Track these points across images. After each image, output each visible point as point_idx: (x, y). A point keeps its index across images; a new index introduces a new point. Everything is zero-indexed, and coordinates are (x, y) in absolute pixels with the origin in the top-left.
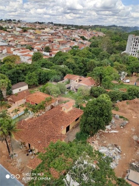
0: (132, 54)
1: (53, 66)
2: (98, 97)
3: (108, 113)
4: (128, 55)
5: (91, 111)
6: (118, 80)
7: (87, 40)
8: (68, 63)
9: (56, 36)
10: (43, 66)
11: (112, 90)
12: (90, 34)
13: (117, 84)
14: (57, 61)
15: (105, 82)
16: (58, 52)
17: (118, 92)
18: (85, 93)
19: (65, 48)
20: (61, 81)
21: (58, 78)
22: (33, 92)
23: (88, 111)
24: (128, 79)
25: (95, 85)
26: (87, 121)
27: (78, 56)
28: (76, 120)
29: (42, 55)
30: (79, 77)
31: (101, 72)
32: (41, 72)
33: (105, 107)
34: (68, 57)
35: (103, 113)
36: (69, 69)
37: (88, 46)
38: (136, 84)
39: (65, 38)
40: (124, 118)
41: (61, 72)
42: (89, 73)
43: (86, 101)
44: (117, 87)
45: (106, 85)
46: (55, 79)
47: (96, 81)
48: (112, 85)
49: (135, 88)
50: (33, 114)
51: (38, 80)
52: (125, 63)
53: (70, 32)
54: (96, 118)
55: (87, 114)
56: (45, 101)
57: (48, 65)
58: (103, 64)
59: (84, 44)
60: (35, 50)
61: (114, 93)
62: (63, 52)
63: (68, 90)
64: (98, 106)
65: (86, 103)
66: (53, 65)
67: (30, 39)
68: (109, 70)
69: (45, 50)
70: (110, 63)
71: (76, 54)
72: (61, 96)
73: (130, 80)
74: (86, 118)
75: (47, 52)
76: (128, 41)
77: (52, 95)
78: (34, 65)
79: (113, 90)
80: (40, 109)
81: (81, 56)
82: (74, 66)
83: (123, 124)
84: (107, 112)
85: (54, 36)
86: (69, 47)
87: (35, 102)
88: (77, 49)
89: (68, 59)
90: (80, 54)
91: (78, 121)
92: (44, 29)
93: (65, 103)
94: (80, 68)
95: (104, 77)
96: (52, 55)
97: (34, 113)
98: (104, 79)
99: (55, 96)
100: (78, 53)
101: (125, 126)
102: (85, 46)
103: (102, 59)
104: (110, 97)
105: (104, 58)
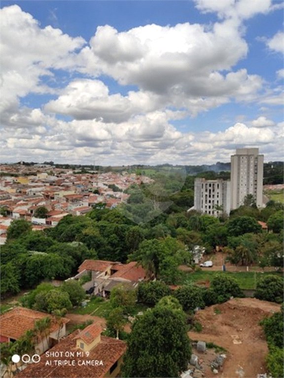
0: (206, 211)
1: (54, 246)
2: (155, 304)
3: (181, 341)
4: (199, 213)
5: (143, 341)
6: (190, 264)
7: (121, 191)
8: (86, 237)
9: (59, 186)
10: (31, 247)
11: (181, 287)
12: (126, 181)
13: (189, 272)
14: (63, 234)
15: (165, 269)
16: (64, 217)
17: (194, 290)
18: (126, 298)
19: (79, 207)
20: (72, 277)
21: (66, 272)
22: (5, 311)
23: (138, 341)
24: (208, 260)
25: (145, 278)
26: (138, 366)
27: (106, 222)
28: (112, 370)
29: (29, 224)
30: (111, 264)
31: (155, 251)
32: (26, 261)
33: (174, 328)
34: (86, 226)
35: (171, 341)
36: (89, 249)
37: (124, 202)
38: (226, 267)
39: (79, 189)
40: (216, 347)
41: (71, 257)
42: (131, 255)
43: (130, 318)
44: (190, 278)
45: (168, 276)
46: (59, 274)
47: (147, 269)
48: (181, 274)
49: (226, 278)
50: (3, 368)
51: (18, 280)
52: (197, 230)
53: (88, 178)
54: (156, 356)
55: (135, 348)
56: (35, 330)
57: (42, 245)
58: (156, 233)
59: (116, 198)
60: (14, 214)
61: (186, 293)
62: (75, 216)
63: (88, 295)
64: (157, 327)
65: (130, 322)
66: (54, 244)
67: (5, 193)
68: (169, 245)
69: (36, 214)
70: (169, 232)
71: (101, 217)
72: (72, 313)
73: (212, 261)
74: (134, 360)
75: (42, 217)
76: (195, 188)
77: (50, 313)
78: (10, 247)
79: (184, 285)
80: (22, 351)
81: (113, 221)
82: (99, 241)
83: (217, 362)
84: (178, 338)
85: (57, 186)
86: (87, 205)
87: (10, 335)
88: (104, 208)
89: (86, 228)
90: (110, 218)
91: (117, 370)
92: (36, 175)
93: (82, 328)
94: (113, 245)
95: (161, 260)
96: (53, 223)
97: (5, 365)
98: (162, 263)
99: (59, 315)
100: (105, 215)
101: (222, 366)
102: (119, 202)
103: (153, 224)
104: (180, 303)
105: (156, 221)
